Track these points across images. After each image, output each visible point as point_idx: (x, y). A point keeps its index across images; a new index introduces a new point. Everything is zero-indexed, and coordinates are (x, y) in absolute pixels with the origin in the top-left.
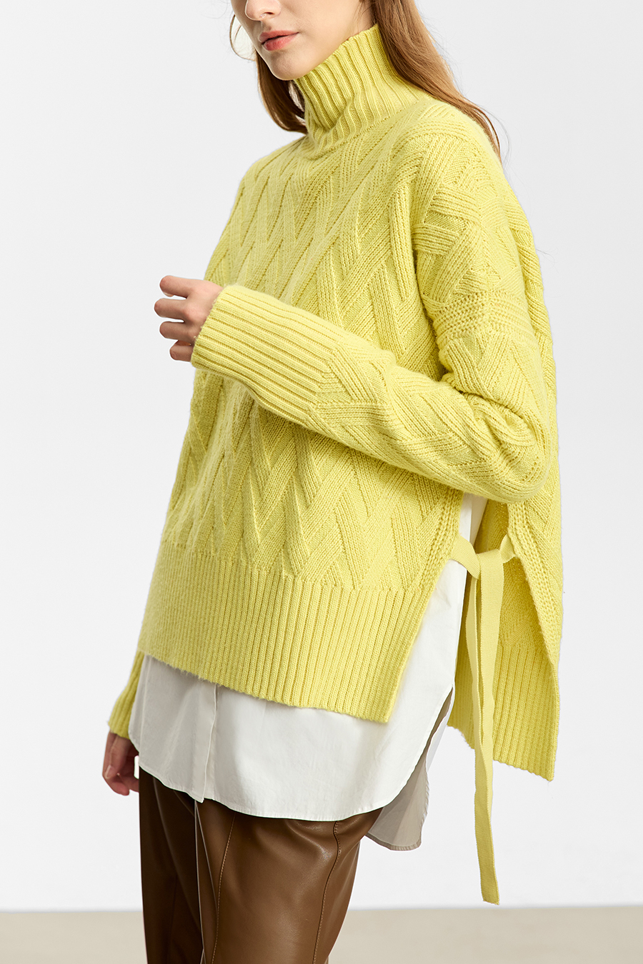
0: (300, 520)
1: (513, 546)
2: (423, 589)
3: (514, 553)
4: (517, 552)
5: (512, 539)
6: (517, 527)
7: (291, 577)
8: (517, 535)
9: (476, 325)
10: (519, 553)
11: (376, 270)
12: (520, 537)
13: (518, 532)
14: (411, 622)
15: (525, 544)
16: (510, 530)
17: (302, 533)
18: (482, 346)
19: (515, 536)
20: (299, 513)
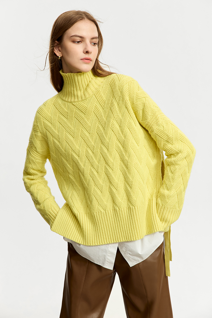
0: (130, 192)
7: (133, 207)
9: (159, 121)
11: (127, 121)
17: (132, 195)
18: (162, 125)
20: (130, 190)
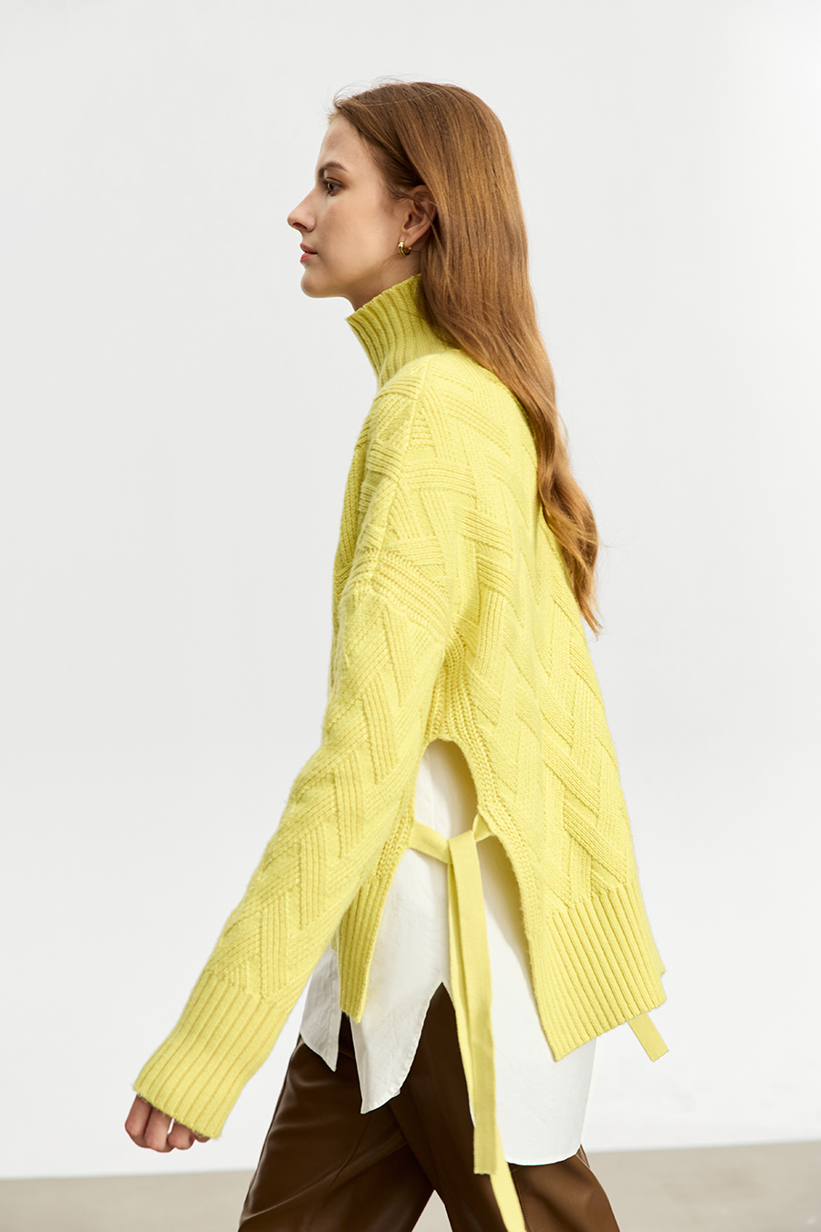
1: (486, 824)
2: (381, 880)
3: (490, 831)
4: (493, 830)
5: (485, 817)
6: (487, 803)
8: (489, 812)
10: (495, 831)
12: (492, 813)
13: (490, 809)
14: (371, 915)
15: (499, 819)
16: (480, 808)
19: (487, 814)
